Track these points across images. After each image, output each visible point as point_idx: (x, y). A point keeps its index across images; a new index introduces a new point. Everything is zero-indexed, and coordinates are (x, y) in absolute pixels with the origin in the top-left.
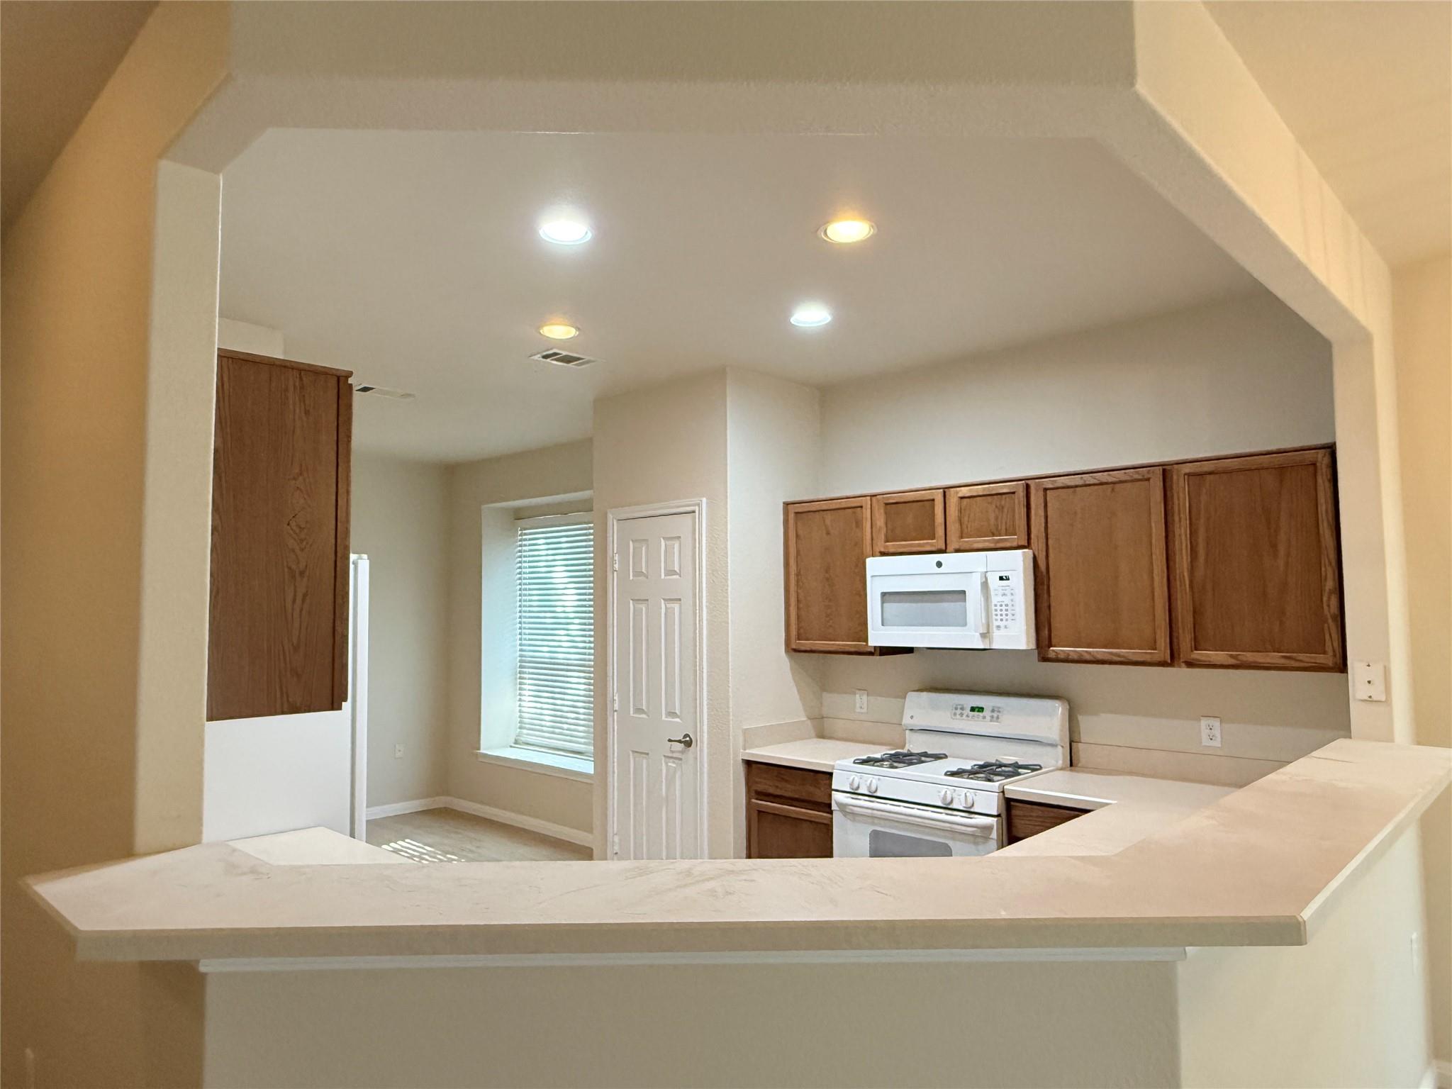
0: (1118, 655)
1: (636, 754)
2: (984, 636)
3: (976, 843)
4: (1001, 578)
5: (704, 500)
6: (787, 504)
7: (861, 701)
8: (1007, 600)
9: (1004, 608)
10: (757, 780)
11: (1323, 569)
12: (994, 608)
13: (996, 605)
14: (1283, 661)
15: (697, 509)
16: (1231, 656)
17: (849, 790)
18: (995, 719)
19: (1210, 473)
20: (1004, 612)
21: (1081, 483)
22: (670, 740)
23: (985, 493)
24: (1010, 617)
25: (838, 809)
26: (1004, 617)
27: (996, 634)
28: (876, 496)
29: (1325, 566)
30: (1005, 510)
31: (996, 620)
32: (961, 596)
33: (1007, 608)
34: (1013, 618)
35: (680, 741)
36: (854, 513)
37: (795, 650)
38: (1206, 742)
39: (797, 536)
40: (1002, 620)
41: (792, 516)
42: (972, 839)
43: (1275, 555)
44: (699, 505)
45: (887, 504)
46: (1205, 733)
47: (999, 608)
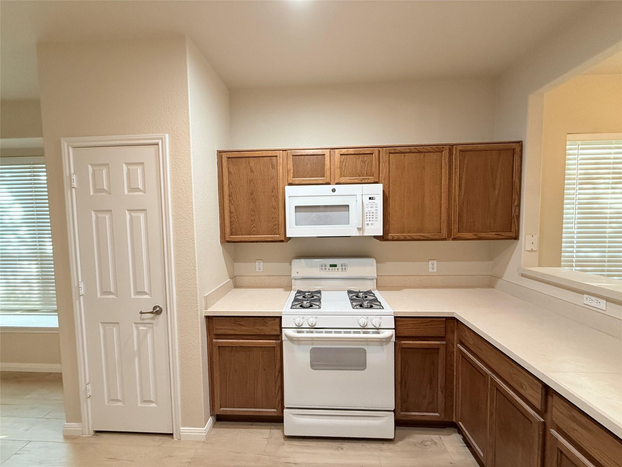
0: (424, 236)
1: (105, 325)
2: (359, 229)
3: (382, 345)
4: (370, 198)
5: (167, 135)
6: (219, 152)
7: (260, 267)
8: (373, 210)
9: (371, 214)
10: (217, 327)
11: (514, 196)
12: (365, 214)
13: (367, 213)
14: (495, 236)
15: (160, 142)
16: (474, 235)
17: (295, 326)
18: (344, 270)
19: (470, 151)
20: (371, 217)
21: (409, 151)
22: (141, 313)
23: (356, 153)
24: (374, 219)
25: (287, 339)
26: (371, 219)
27: (366, 227)
28: (286, 150)
29: (515, 194)
30: (366, 163)
31: (367, 221)
32: (347, 208)
33: (373, 214)
34: (376, 219)
35: (152, 313)
36: (271, 160)
37: (229, 242)
38: (430, 270)
39: (229, 173)
40: (370, 220)
41: (225, 160)
42: (379, 343)
43: (495, 190)
44: (162, 139)
45: (293, 156)
46: (430, 266)
47: (368, 214)
